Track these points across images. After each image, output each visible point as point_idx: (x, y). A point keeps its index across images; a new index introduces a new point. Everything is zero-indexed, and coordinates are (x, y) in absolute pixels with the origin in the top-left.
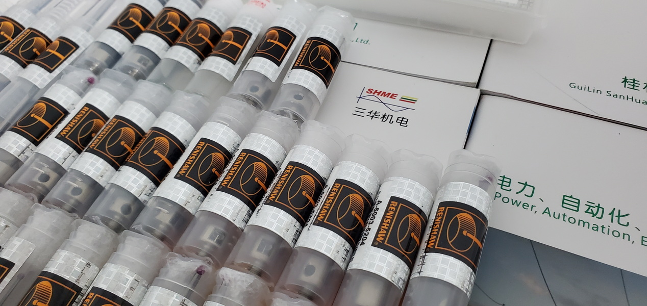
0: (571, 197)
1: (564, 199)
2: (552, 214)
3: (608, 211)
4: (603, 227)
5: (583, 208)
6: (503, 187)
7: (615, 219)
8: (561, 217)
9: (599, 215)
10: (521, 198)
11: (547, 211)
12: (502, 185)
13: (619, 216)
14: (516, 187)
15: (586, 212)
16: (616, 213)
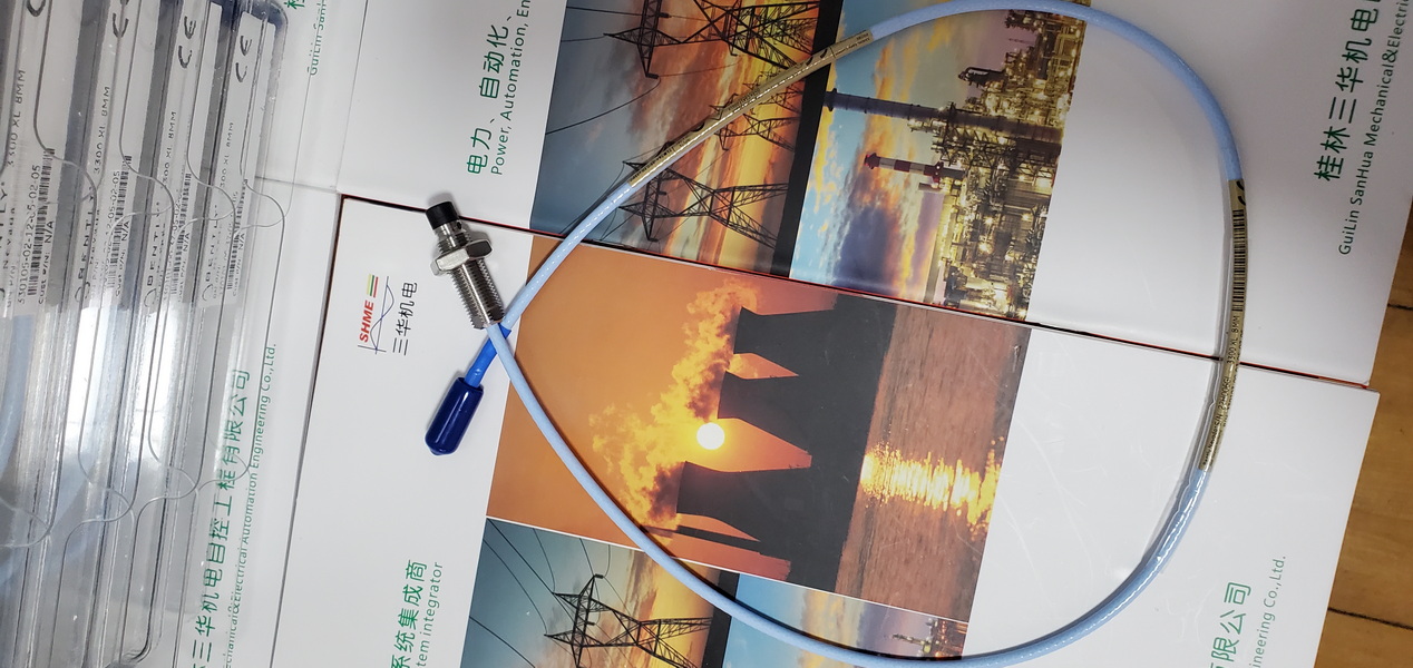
0: (481, 87)
1: (486, 95)
2: (509, 110)
3: (493, 49)
4: (514, 55)
5: (492, 74)
6: (483, 164)
7: (500, 40)
8: (509, 99)
9: (500, 58)
10: (494, 143)
11: (506, 115)
12: (480, 166)
13: (497, 37)
14: (480, 150)
15: (498, 71)
16: (494, 39)
